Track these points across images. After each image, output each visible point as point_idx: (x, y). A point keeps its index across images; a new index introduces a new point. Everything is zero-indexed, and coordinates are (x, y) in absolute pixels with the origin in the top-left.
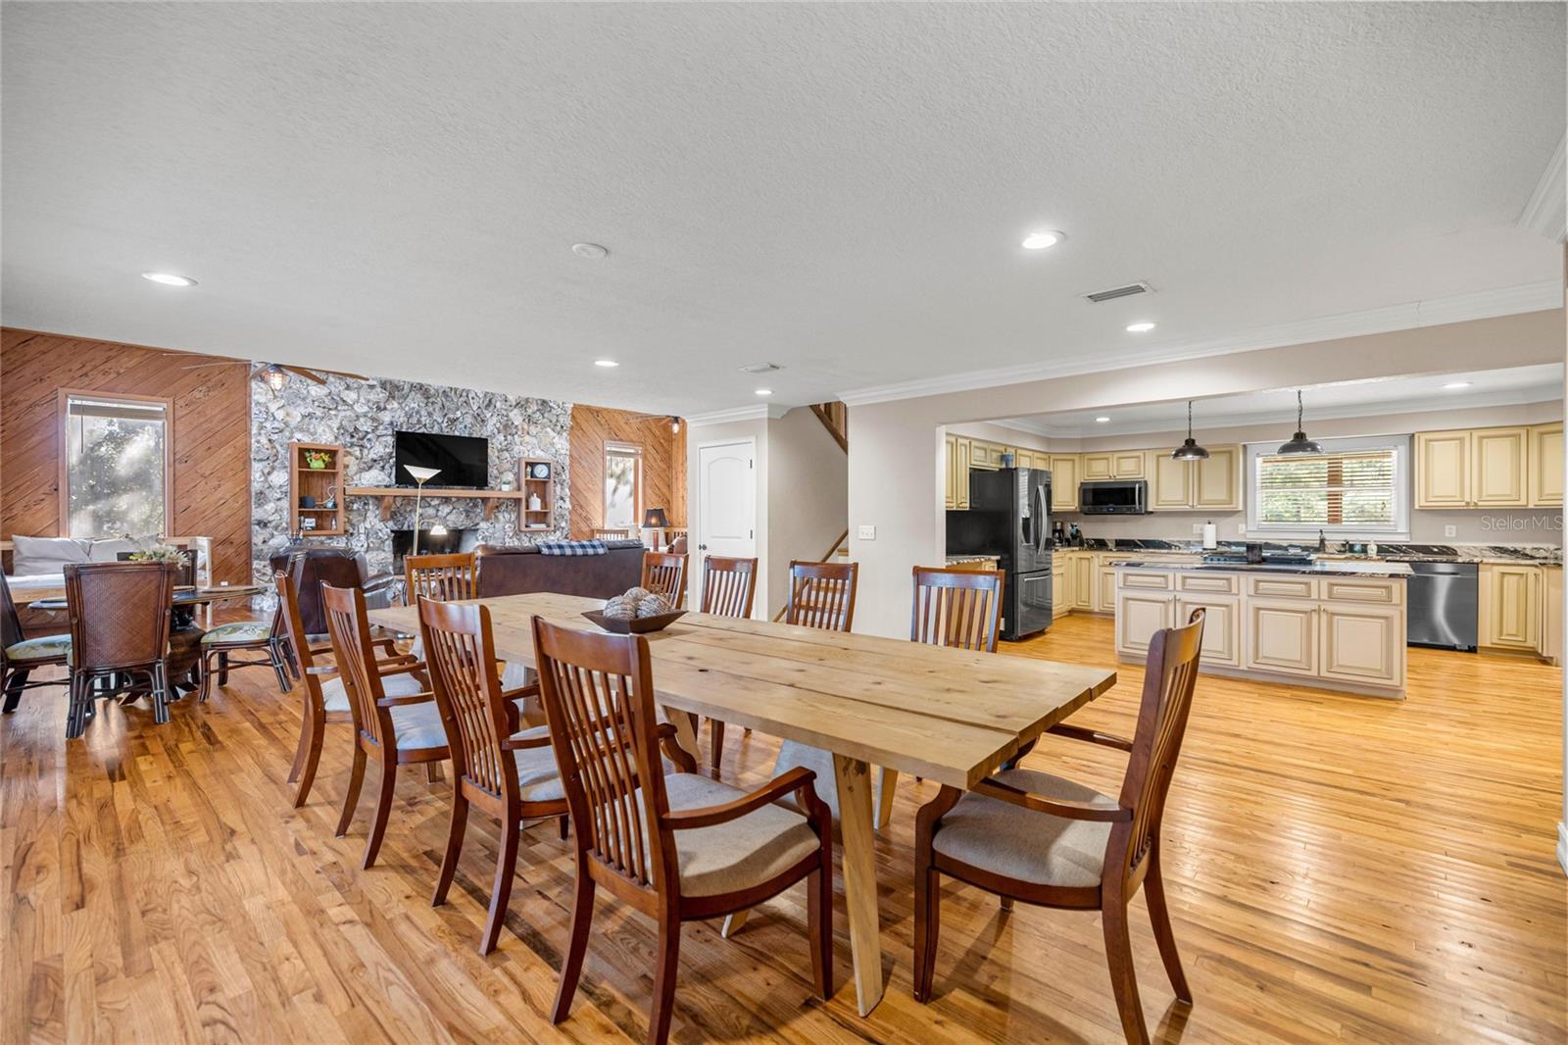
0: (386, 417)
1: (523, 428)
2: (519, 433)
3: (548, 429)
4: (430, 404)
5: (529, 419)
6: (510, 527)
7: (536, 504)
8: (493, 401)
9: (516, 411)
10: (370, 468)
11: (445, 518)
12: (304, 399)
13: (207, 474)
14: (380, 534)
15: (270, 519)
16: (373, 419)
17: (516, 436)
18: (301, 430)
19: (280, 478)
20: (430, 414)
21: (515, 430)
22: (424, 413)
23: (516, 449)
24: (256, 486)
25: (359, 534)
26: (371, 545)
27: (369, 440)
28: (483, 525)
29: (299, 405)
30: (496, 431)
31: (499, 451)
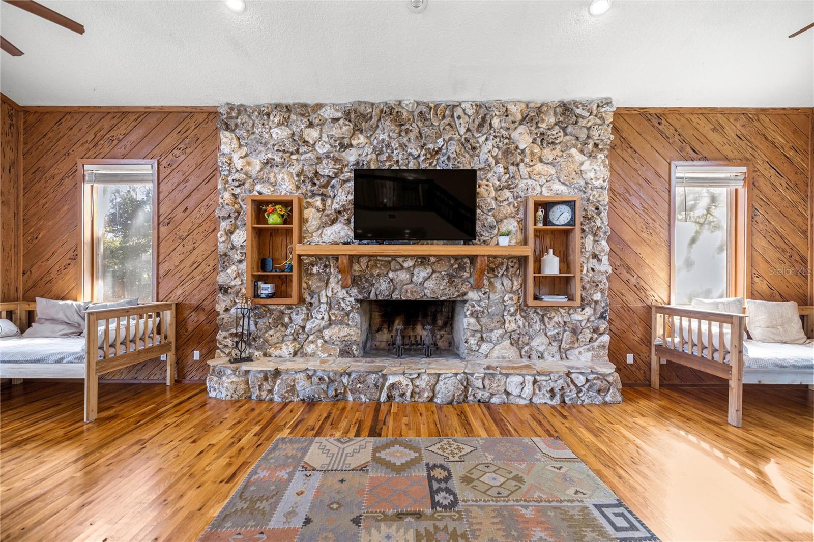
0: (351, 157)
1: (532, 153)
2: (527, 160)
3: (574, 151)
4: (403, 134)
5: (542, 139)
6: (511, 299)
7: (552, 266)
8: (488, 117)
9: (521, 129)
10: (333, 222)
11: (422, 284)
12: (265, 144)
13: (185, 235)
14: (343, 305)
15: (233, 283)
16: (336, 160)
17: (522, 165)
18: (262, 181)
19: (241, 237)
20: (403, 146)
21: (519, 158)
22: (395, 145)
23: (522, 185)
24: (222, 248)
25: (320, 303)
26: (333, 318)
27: (333, 187)
28: (473, 295)
29: (260, 152)
30: (491, 160)
31: (496, 190)
